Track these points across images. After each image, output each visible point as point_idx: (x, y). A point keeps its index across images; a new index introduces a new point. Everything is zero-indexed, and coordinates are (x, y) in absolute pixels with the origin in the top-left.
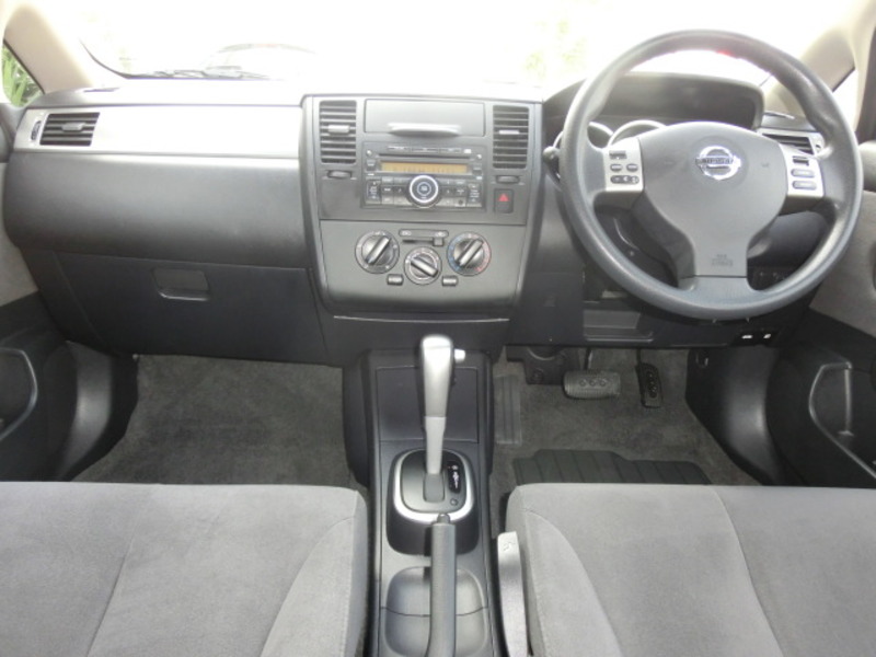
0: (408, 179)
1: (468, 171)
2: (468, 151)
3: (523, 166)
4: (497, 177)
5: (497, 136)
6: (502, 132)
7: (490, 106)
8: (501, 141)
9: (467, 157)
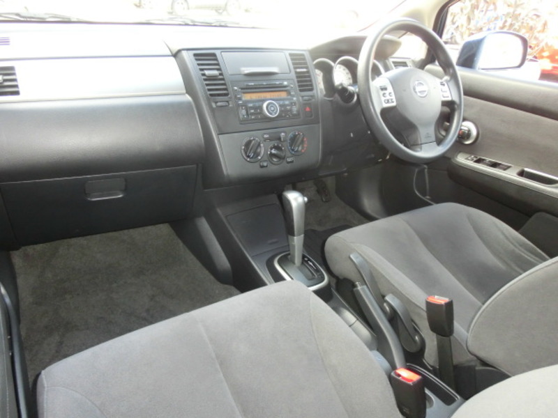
0: (260, 103)
1: (288, 95)
2: (285, 83)
3: (312, 90)
4: (302, 97)
5: (296, 73)
6: (298, 70)
7: (287, 53)
8: (299, 75)
9: (285, 87)
